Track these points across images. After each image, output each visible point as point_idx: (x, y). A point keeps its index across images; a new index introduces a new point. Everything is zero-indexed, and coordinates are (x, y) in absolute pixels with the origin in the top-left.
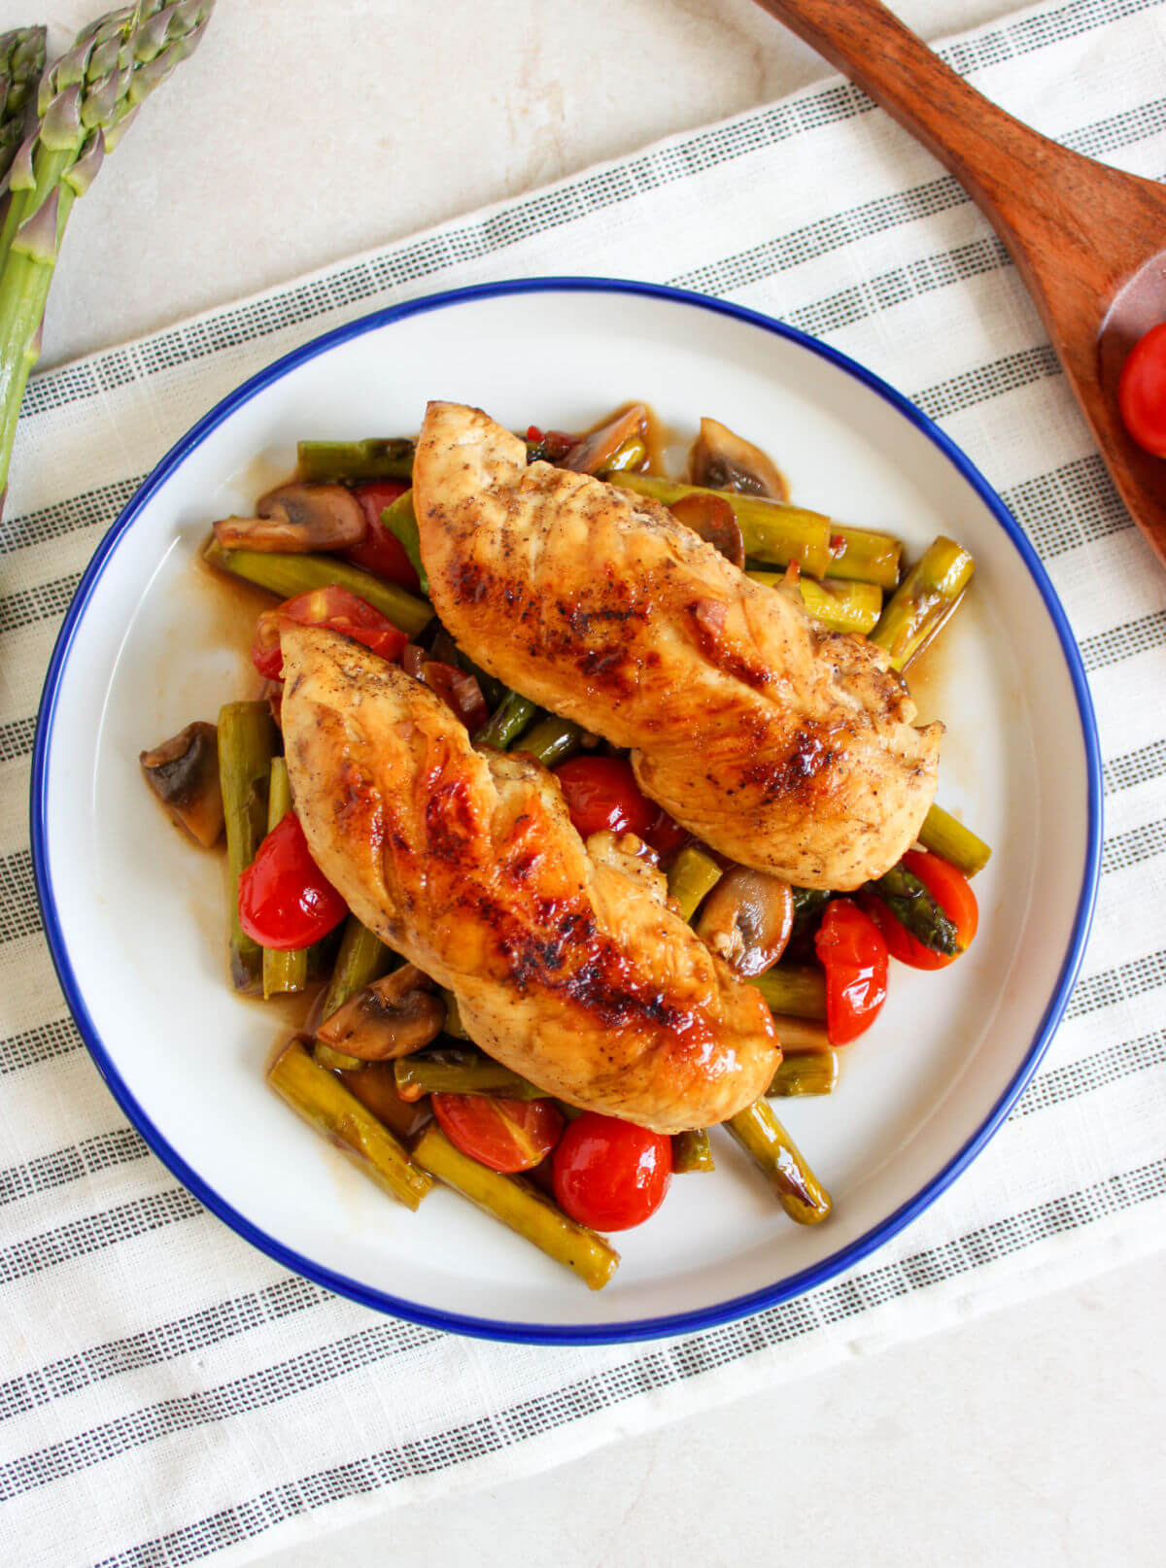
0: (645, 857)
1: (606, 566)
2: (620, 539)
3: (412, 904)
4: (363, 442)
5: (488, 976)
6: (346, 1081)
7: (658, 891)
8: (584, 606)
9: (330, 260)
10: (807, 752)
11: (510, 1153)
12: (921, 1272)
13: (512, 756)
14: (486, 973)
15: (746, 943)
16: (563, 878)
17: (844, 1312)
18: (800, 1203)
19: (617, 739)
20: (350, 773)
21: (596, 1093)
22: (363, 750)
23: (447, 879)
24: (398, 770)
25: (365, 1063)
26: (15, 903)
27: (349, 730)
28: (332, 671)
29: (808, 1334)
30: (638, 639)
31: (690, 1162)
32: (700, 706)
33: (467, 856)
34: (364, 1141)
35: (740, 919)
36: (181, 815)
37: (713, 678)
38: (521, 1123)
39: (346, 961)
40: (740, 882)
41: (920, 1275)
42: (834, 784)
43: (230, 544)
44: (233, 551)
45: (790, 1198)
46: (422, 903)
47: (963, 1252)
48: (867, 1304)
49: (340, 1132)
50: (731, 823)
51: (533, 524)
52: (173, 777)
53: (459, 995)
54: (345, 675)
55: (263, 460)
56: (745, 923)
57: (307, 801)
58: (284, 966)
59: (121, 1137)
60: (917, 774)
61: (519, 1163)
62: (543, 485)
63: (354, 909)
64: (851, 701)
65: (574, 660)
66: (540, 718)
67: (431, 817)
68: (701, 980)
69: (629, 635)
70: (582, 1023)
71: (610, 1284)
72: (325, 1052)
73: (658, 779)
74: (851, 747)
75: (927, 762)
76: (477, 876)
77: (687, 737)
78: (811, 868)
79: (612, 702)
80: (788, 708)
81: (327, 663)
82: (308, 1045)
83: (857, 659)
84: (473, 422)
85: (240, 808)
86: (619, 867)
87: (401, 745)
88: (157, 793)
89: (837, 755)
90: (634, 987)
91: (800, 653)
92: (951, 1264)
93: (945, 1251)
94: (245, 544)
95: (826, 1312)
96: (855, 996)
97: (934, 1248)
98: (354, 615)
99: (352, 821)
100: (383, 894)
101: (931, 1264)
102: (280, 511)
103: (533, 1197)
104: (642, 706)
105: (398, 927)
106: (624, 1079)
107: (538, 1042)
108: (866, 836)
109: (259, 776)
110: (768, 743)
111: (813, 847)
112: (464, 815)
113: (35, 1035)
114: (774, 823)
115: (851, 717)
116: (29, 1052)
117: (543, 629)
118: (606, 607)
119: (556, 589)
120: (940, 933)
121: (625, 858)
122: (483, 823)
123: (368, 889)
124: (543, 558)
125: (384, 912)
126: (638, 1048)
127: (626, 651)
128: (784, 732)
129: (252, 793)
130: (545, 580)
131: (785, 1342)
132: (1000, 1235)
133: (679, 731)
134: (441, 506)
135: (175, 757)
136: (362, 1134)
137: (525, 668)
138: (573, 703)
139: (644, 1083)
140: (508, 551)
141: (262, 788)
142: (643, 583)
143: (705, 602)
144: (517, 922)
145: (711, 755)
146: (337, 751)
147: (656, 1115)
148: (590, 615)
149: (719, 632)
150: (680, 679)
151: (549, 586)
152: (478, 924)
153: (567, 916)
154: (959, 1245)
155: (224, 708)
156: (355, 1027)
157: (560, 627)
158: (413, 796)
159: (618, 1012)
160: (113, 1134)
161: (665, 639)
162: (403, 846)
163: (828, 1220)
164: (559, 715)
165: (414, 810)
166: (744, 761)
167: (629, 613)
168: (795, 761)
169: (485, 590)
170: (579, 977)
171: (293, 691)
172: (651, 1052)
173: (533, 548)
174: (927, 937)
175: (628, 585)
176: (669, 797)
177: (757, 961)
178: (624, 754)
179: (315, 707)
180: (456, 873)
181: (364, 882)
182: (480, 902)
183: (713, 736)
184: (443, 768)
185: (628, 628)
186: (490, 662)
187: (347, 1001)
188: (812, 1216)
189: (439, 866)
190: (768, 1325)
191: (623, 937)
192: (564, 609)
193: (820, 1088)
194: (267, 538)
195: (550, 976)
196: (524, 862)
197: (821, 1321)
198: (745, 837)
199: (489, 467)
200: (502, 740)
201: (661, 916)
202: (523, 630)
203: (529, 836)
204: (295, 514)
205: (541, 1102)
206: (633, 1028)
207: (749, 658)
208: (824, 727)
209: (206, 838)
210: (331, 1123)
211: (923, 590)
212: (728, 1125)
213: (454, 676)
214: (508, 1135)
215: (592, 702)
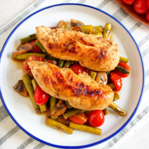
0: (86, 74)
1: (68, 37)
2: (68, 34)
3: (59, 90)
4: (28, 36)
5: (73, 96)
6: (56, 120)
7: (90, 78)
8: (67, 44)
9: (15, 16)
10: (103, 52)
11: (83, 121)
12: (139, 118)
13: (64, 68)
15: (102, 81)
16: (77, 80)
17: (132, 126)
18: (122, 113)
19: (77, 60)
20: (44, 76)
21: (92, 107)
22: (45, 73)
23: (62, 85)
24: (50, 73)
25: (59, 117)
28: (36, 64)
30: (76, 45)
31: (106, 113)
32: (87, 51)
33: (64, 81)
34: (62, 127)
36: (22, 93)
37: (87, 47)
38: (82, 116)
39: (51, 104)
40: (99, 74)
42: (108, 55)
43: (16, 55)
48: (134, 124)
49: (59, 127)
50: (96, 65)
51: (56, 36)
52: (19, 88)
53: (69, 101)
54: (38, 64)
55: (16, 44)
56: (102, 79)
57: (39, 82)
58: (43, 108)
60: (117, 51)
62: (55, 31)
63: (50, 95)
64: (105, 45)
65: (68, 51)
67: (57, 78)
68: (100, 87)
69: (74, 45)
70: (87, 98)
71: (102, 134)
72: (53, 117)
73: (84, 63)
75: (117, 49)
76: (66, 83)
77: (87, 56)
78: (108, 68)
79: (75, 55)
80: (98, 47)
82: (50, 117)
83: (104, 39)
84: (42, 27)
85: (29, 88)
87: (50, 70)
88: (17, 92)
89: (107, 51)
90: (92, 90)
91: (97, 40)
92: (143, 115)
94: (18, 54)
95: (130, 127)
96: (119, 84)
97: (140, 114)
98: (36, 58)
99: (47, 82)
100: (54, 90)
102: (20, 49)
104: (79, 54)
105: (58, 95)
106: (96, 103)
107: (82, 103)
108: (114, 61)
109: (30, 83)
110: (97, 53)
111: (108, 65)
112: (61, 76)
114: (102, 63)
117: (63, 49)
118: (70, 43)
119: (62, 43)
120: (127, 71)
121: (84, 75)
122: (64, 76)
124: (59, 40)
125: (55, 93)
126: (96, 98)
127: (75, 47)
128: (99, 51)
129: (30, 86)
130: (60, 42)
131: (126, 133)
132: (147, 109)
133: (85, 55)
134: (43, 38)
135: (18, 85)
137: (62, 55)
138: (70, 57)
139: (99, 103)
140: (54, 40)
141: (32, 85)
142: (74, 38)
143: (83, 37)
144: (74, 87)
145: (91, 57)
146: (41, 74)
147: (101, 107)
149: (86, 40)
150: (83, 48)
152: (69, 89)
153: (80, 84)
154: (143, 112)
155: (22, 76)
156: (56, 112)
157: (65, 48)
158: (54, 76)
159: (92, 94)
161: (79, 44)
162: (55, 83)
163: (126, 114)
164: (68, 60)
165: (55, 78)
166: (95, 56)
167: (73, 42)
168: (102, 54)
169: (53, 46)
170: (85, 91)
171: (32, 69)
172: (98, 98)
173: (57, 39)
174: (125, 72)
175: (72, 39)
176: (87, 65)
177: (105, 83)
178: (78, 62)
179: (36, 69)
181: (51, 90)
182: (68, 86)
183: (90, 54)
184: (56, 71)
186: (57, 56)
187: (53, 109)
188: (124, 114)
190: (123, 132)
191: (88, 85)
192: (64, 45)
193: (118, 98)
194: (20, 52)
195: (81, 93)
196: (72, 79)
197: (130, 129)
198: (98, 66)
199: (47, 31)
200: (61, 66)
201: (92, 81)
202: (60, 50)
203: (71, 76)
204: (23, 48)
205: (84, 113)
206: (94, 96)
207: (91, 43)
208: (104, 48)
209: (26, 95)
210: (57, 126)
211: (107, 30)
212: (109, 106)
213: (52, 61)
214: (81, 119)
215: (72, 56)
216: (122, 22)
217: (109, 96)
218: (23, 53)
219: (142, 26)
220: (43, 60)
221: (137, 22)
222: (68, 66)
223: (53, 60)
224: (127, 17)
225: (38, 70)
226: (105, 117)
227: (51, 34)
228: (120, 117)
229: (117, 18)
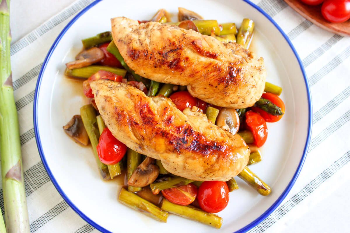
0: (199, 111)
1: (168, 39)
2: (169, 33)
3: (143, 139)
4: (97, 35)
5: (169, 152)
6: (138, 194)
7: (205, 118)
8: (165, 51)
10: (233, 71)
11: (187, 200)
12: (297, 200)
13: (157, 96)
14: (168, 151)
15: (230, 127)
16: (181, 120)
17: (281, 216)
18: (264, 190)
19: (183, 83)
20: (117, 110)
21: (206, 175)
22: (119, 103)
23: (151, 129)
24: (129, 105)
25: (142, 188)
26: (41, 175)
27: (114, 100)
28: (106, 87)
29: (274, 224)
30: (182, 55)
31: (232, 188)
32: (202, 67)
33: (154, 122)
34: (148, 208)
35: (227, 122)
36: (77, 139)
37: (204, 60)
38: (187, 191)
39: (130, 163)
40: (224, 113)
41: (297, 201)
42: (242, 77)
43: (71, 68)
44: (72, 70)
45: (261, 190)
46: (146, 137)
47: (305, 191)
48: (286, 212)
49: (141, 208)
50: (219, 95)
51: (146, 36)
52: (73, 130)
53: (162, 160)
54: (109, 87)
55: (74, 48)
56: (228, 122)
57: (108, 121)
58: (115, 169)
59: (85, 227)
60: (261, 70)
61: (190, 201)
62: (145, 27)
63: (128, 146)
64: (239, 57)
65: (166, 65)
66: (161, 85)
67: (142, 115)
68: (224, 137)
70: (197, 157)
71: (222, 226)
72: (131, 188)
73: (196, 90)
74: (243, 67)
75: (262, 67)
76: (158, 126)
77: (201, 76)
78: (241, 102)
79: (179, 73)
80: (225, 61)
81: (104, 86)
82: (126, 188)
83: (237, 46)
84: (123, 19)
85: (92, 131)
86: (193, 115)
87: (129, 99)
88: (70, 136)
89: (240, 69)
90: (208, 143)
91: (223, 48)
92: (303, 195)
93: (301, 192)
94: (74, 68)
95: (277, 217)
96: (261, 134)
97: (298, 193)
98: (107, 75)
99: (121, 122)
100: (135, 138)
101: (298, 197)
102: (81, 57)
103: (195, 210)
104: (188, 72)
105: (141, 147)
106: (213, 168)
107: (187, 165)
108: (253, 89)
109: (94, 122)
110: (223, 71)
111: (241, 95)
112: (150, 111)
113: (55, 208)
114: (229, 92)
115: (240, 60)
116: (55, 213)
117: (156, 60)
118: (171, 49)
119: (156, 49)
120: (277, 110)
121: (195, 113)
122: (155, 112)
123: (131, 138)
124: (151, 43)
125: (136, 143)
126: (214, 159)
127: (179, 59)
128: (225, 68)
129: (94, 128)
130: (153, 48)
131: (269, 228)
132: (313, 184)
133: (199, 75)
134: (121, 38)
135: (72, 125)
136: (147, 206)
137: (154, 72)
138: (169, 77)
139: (218, 168)
140: (141, 44)
141: (96, 125)
142: (179, 41)
143: (196, 40)
144: (172, 135)
145: (209, 79)
146: (112, 105)
147: (223, 176)
148: (167, 53)
149: (201, 46)
150: (195, 62)
151: (155, 49)
152: (162, 138)
153: (185, 130)
154: (304, 190)
155: (81, 109)
156: (137, 179)
157: (160, 58)
158: (136, 111)
159: (206, 150)
160: (82, 227)
161: (188, 52)
162: (137, 124)
163: (271, 193)
164: (166, 83)
165: (137, 114)
166: (218, 78)
167: (178, 49)
168: (230, 74)
169: (138, 55)
170: (193, 144)
171: (97, 95)
172: (218, 159)
173: (148, 41)
174: (274, 113)
175: (175, 42)
176: (201, 94)
177: (235, 131)
178: (186, 87)
179: (103, 97)
180: (152, 127)
181: (129, 137)
182: (161, 132)
183: (207, 74)
184: (141, 102)
185: (178, 53)
186: (145, 74)
187: (133, 173)
188: (267, 192)
189: (148, 126)
190: (264, 225)
191: (201, 132)
192: (160, 53)
193: (258, 161)
194: (80, 64)
195: (185, 146)
196: (169, 119)
197: (276, 220)
198: (223, 98)
199: (130, 27)
200: (153, 94)
201: (208, 124)
202: (151, 62)
203: (168, 112)
204: (85, 57)
205: (190, 184)
206: (211, 154)
207: (211, 51)
208: (235, 64)
209: (85, 143)
210: (138, 206)
211: (244, 32)
212: (239, 175)
213: (136, 83)
214: (184, 196)
215: (174, 75)
216: (274, 19)
217: (239, 156)
218: (85, 66)
219: (312, 27)
220: (120, 80)
221: (304, 20)
222: (166, 94)
223: (139, 82)
224: (285, 10)
225: (107, 99)
226: (231, 194)
227: (137, 31)
228: (260, 196)
229: (265, 11)
